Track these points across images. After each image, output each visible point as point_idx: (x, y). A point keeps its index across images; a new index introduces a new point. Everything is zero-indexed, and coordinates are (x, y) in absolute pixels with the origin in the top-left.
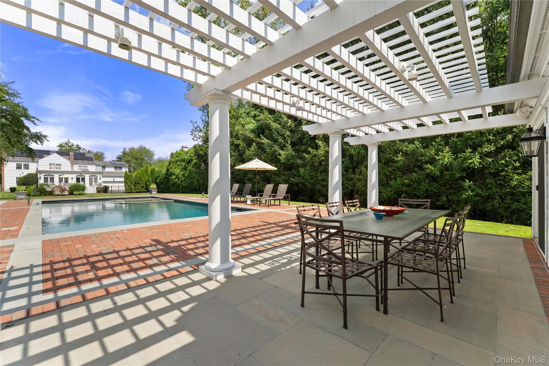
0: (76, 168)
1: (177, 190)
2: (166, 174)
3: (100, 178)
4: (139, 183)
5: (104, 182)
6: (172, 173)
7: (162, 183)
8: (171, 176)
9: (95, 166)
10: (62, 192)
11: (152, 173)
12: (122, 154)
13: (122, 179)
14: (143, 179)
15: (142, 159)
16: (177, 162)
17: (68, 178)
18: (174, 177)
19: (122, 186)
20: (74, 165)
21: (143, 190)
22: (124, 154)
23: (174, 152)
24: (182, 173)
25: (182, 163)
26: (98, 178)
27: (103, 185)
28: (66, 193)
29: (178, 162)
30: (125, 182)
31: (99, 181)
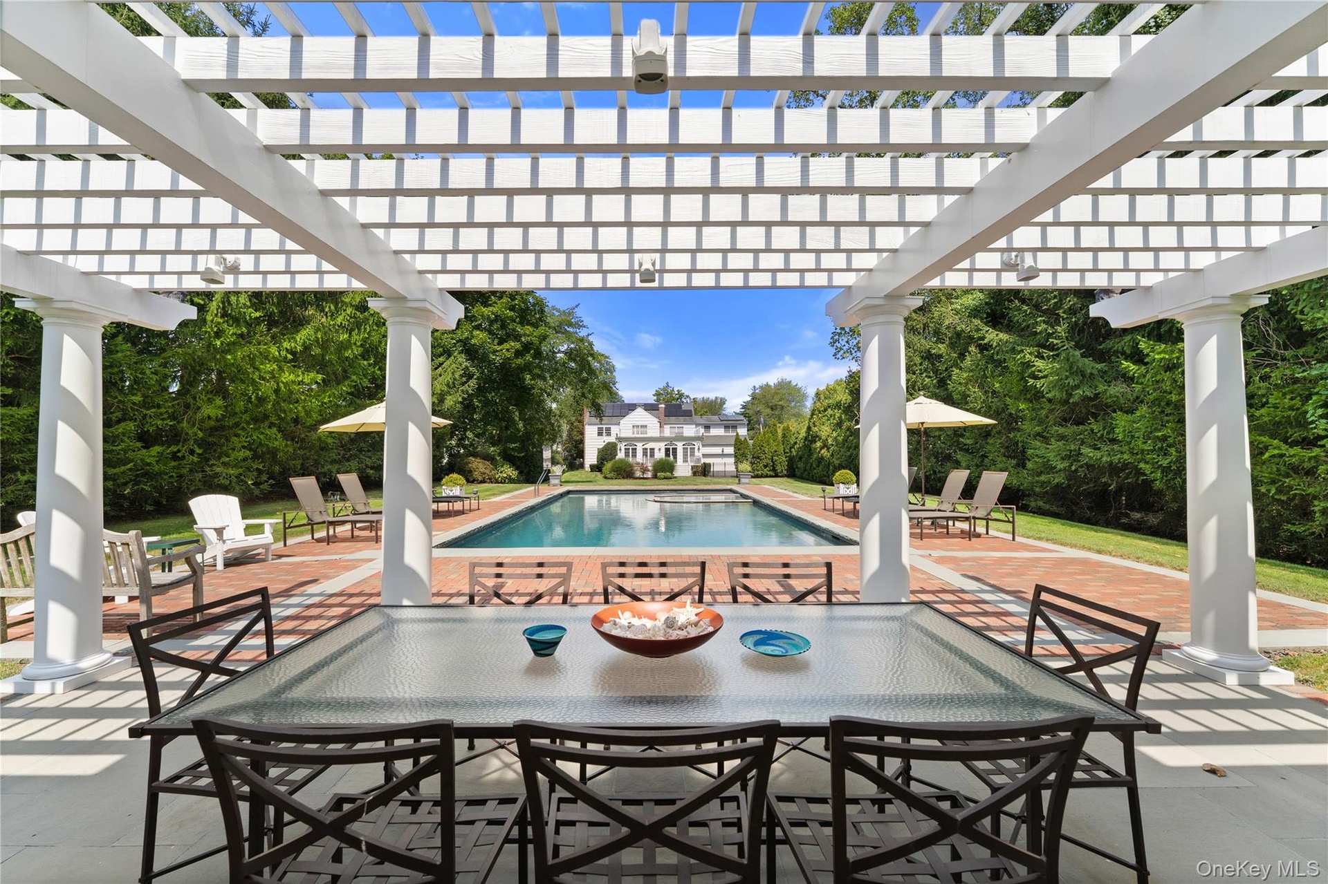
0: (667, 431)
1: (825, 473)
2: (806, 438)
3: (699, 449)
4: (758, 458)
5: (705, 456)
6: (817, 436)
7: (801, 458)
8: (815, 442)
9: (694, 426)
10: (643, 473)
11: (784, 436)
12: (749, 399)
13: (730, 450)
14: (766, 450)
15: (782, 407)
16: (825, 410)
17: (653, 449)
18: (818, 444)
19: (730, 464)
20: (665, 426)
21: (766, 471)
22: (753, 399)
23: (821, 389)
24: (835, 434)
25: (836, 411)
26: (696, 448)
27: (703, 460)
28: (649, 475)
29: (829, 410)
30: (736, 456)
31: (697, 453)
